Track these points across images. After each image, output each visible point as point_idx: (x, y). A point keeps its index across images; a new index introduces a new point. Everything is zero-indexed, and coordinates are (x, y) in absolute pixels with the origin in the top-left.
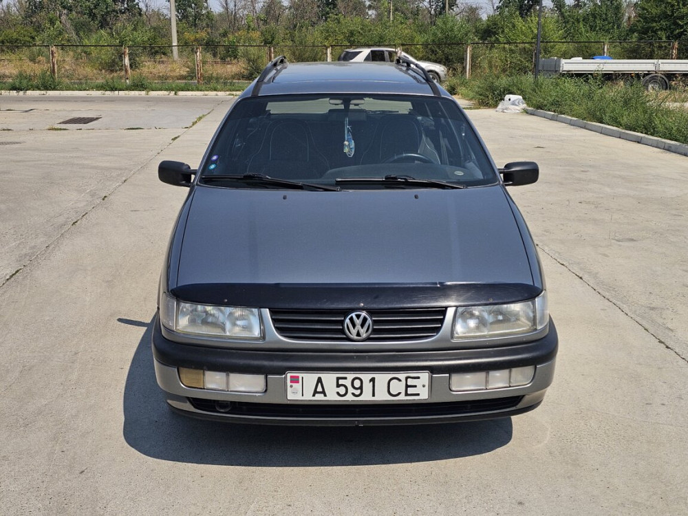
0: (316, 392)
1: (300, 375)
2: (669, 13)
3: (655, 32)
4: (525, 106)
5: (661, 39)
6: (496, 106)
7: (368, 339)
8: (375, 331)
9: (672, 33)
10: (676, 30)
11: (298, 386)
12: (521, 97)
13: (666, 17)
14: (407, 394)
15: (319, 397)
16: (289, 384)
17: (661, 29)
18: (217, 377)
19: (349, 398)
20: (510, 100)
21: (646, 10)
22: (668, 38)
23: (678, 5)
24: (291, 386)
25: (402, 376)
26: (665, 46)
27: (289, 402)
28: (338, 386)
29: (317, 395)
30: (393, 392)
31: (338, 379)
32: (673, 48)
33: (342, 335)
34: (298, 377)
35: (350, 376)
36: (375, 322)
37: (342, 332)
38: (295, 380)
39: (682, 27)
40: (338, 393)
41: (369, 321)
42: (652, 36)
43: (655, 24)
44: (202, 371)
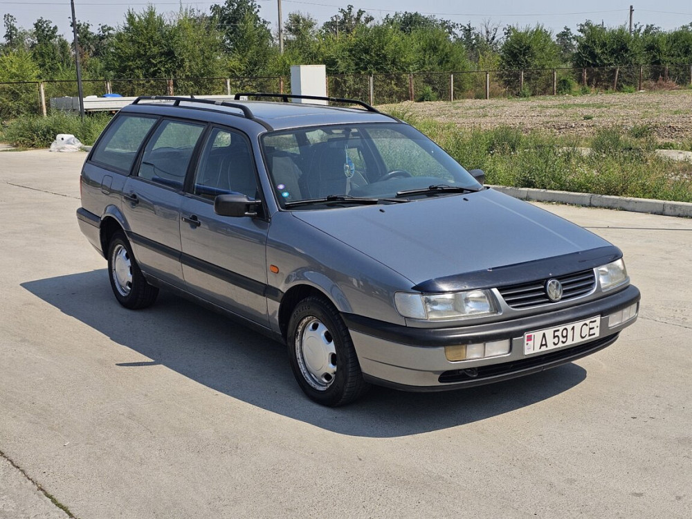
0: (542, 345)
1: (532, 334)
2: (142, 52)
3: (132, 70)
4: (80, 144)
5: (138, 77)
6: (48, 146)
7: (562, 299)
8: (565, 292)
9: (147, 71)
10: (150, 68)
11: (531, 343)
12: (73, 136)
13: (140, 56)
14: (590, 335)
15: (544, 349)
16: (526, 342)
17: (138, 68)
18: (474, 349)
19: (561, 345)
20: (63, 139)
21: (120, 49)
22: (145, 76)
23: (149, 45)
24: (527, 344)
25: (587, 321)
26: (143, 84)
27: (525, 357)
28: (554, 337)
29: (542, 347)
30: (583, 336)
31: (555, 331)
32: (169, 85)
33: (546, 298)
34: (531, 336)
35: (561, 328)
36: (563, 285)
37: (546, 296)
38: (529, 338)
39: (155, 65)
40: (554, 343)
41: (560, 286)
42: (130, 74)
43: (130, 63)
44: (464, 346)
